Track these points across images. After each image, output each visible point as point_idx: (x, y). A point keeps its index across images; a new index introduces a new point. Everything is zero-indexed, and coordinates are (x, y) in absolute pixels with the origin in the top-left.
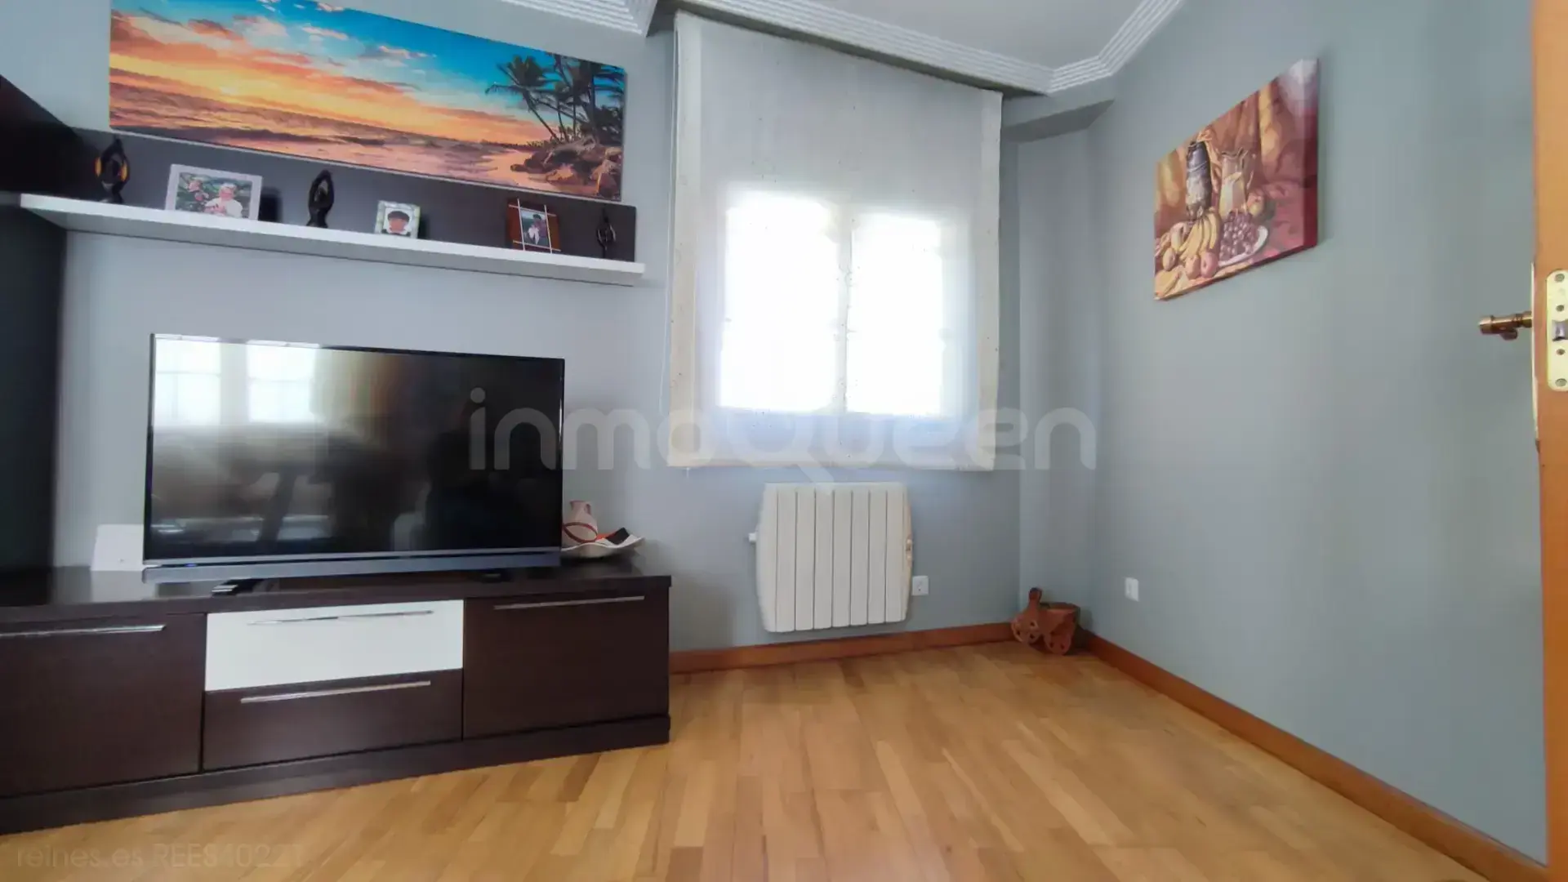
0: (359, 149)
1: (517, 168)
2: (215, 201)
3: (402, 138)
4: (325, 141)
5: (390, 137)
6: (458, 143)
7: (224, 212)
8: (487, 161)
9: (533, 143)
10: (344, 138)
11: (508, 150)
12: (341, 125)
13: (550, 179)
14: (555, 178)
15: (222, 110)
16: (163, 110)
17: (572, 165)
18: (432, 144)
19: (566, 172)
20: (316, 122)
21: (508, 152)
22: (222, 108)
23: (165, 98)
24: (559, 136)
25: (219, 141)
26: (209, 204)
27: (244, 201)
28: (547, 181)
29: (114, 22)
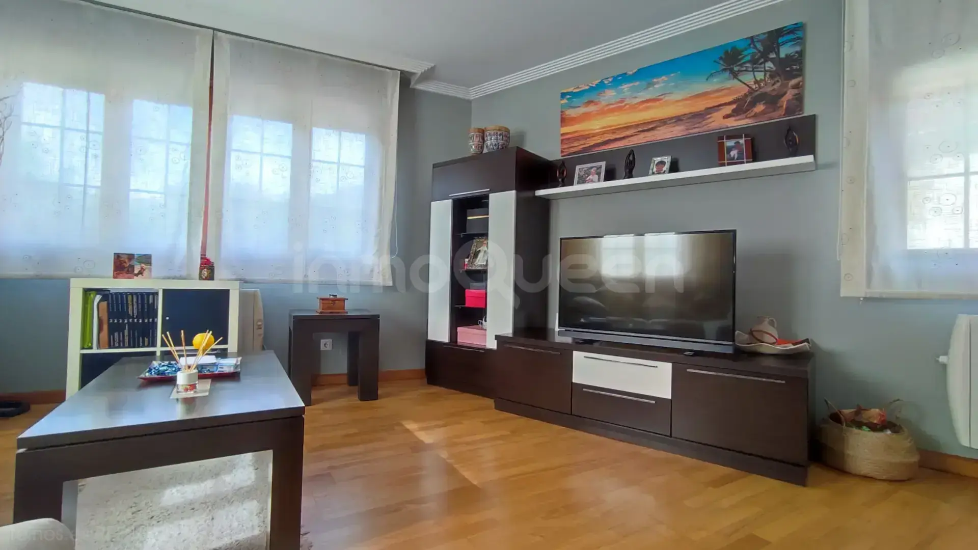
0: (647, 134)
1: (727, 117)
2: (590, 177)
3: (663, 122)
4: (631, 136)
5: (658, 123)
6: (692, 114)
7: (592, 181)
8: (711, 117)
9: (736, 98)
10: (638, 132)
11: (722, 107)
12: (637, 126)
13: (749, 116)
14: (753, 114)
15: (593, 137)
16: (576, 144)
17: (764, 102)
18: (678, 119)
19: (760, 108)
20: (627, 128)
21: (721, 109)
22: (594, 135)
23: (577, 139)
24: (754, 87)
25: (593, 150)
26: (588, 179)
27: (599, 174)
28: (747, 118)
29: (561, 115)
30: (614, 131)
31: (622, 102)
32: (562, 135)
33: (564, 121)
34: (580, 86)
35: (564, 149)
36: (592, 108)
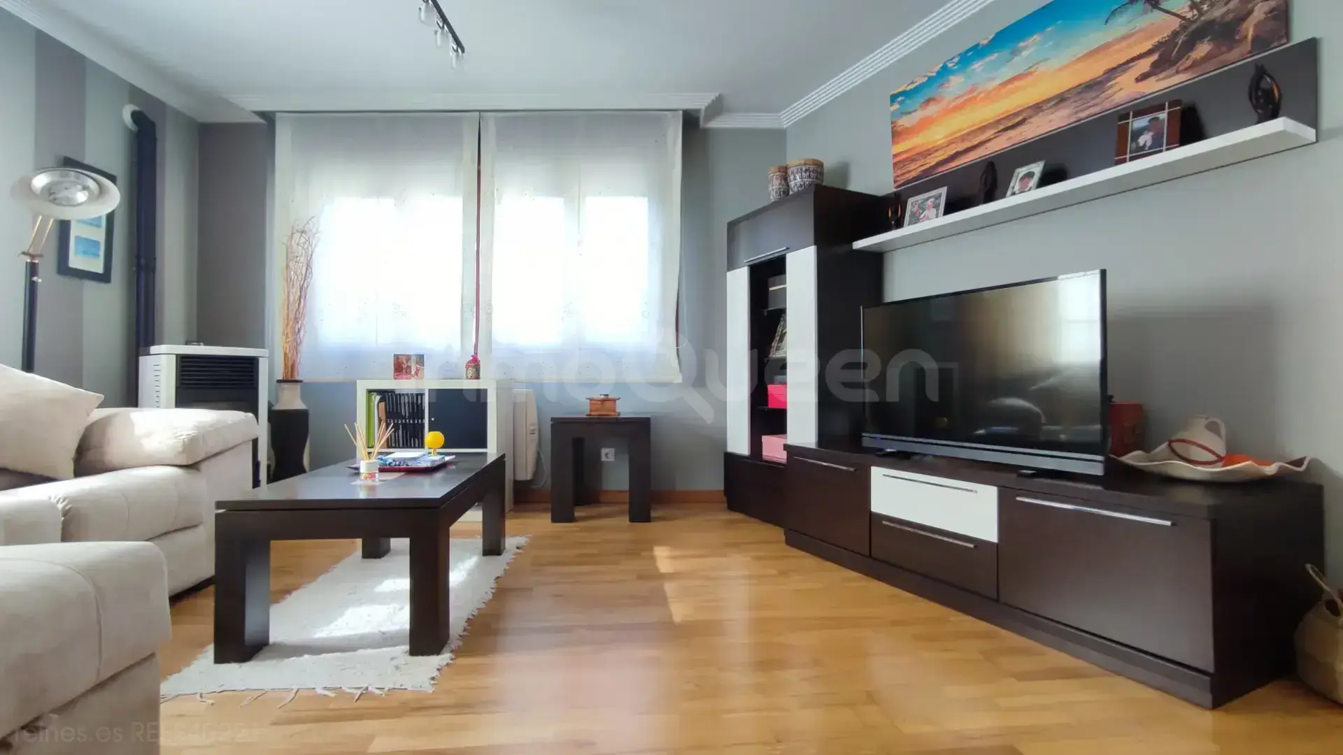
0: (1012, 133)
1: (1143, 77)
2: (926, 212)
3: (1038, 108)
4: (989, 140)
5: (1030, 112)
6: (1083, 86)
7: (928, 219)
8: (1111, 86)
9: (1158, 42)
10: (998, 132)
11: (1131, 64)
12: (998, 122)
13: (1181, 68)
14: (1189, 63)
15: (936, 151)
16: (912, 166)
17: (1209, 38)
18: (1061, 99)
19: (1203, 49)
20: (983, 129)
21: (1133, 66)
23: (912, 160)
24: (1189, 15)
25: (936, 172)
26: (922, 216)
27: (936, 206)
28: (1178, 72)
29: (892, 128)
30: (963, 138)
31: (972, 91)
32: (895, 156)
33: (896, 135)
34: (915, 80)
35: (898, 176)
36: (932, 110)
